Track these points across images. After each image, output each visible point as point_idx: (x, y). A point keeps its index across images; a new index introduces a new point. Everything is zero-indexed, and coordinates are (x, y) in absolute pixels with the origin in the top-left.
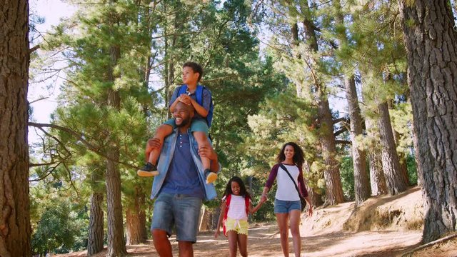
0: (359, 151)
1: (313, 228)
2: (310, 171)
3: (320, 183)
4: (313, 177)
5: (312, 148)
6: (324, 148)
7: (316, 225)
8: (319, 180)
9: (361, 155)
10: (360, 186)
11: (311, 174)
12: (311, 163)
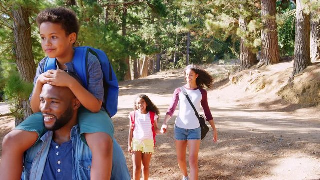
0: (304, 15)
1: (246, 90)
2: (247, 30)
3: (256, 43)
4: (250, 36)
5: (250, 6)
6: (264, 7)
7: (250, 87)
8: (256, 40)
9: (305, 19)
10: (301, 53)
11: (248, 33)
12: (249, 22)
